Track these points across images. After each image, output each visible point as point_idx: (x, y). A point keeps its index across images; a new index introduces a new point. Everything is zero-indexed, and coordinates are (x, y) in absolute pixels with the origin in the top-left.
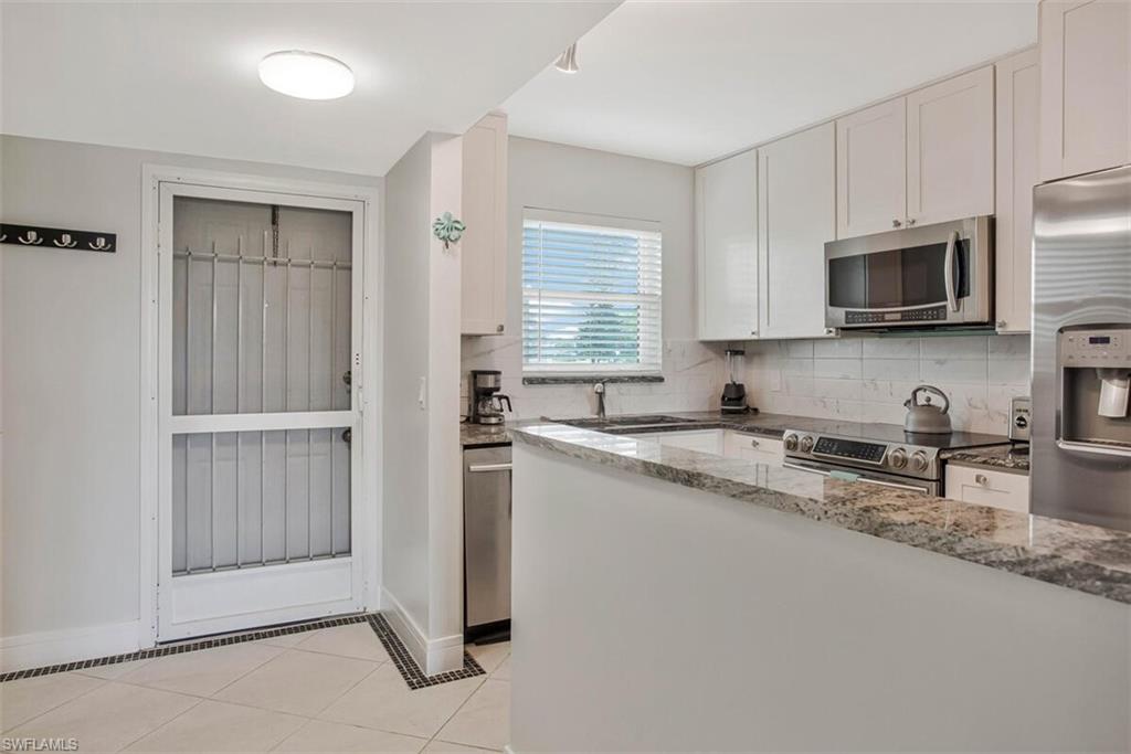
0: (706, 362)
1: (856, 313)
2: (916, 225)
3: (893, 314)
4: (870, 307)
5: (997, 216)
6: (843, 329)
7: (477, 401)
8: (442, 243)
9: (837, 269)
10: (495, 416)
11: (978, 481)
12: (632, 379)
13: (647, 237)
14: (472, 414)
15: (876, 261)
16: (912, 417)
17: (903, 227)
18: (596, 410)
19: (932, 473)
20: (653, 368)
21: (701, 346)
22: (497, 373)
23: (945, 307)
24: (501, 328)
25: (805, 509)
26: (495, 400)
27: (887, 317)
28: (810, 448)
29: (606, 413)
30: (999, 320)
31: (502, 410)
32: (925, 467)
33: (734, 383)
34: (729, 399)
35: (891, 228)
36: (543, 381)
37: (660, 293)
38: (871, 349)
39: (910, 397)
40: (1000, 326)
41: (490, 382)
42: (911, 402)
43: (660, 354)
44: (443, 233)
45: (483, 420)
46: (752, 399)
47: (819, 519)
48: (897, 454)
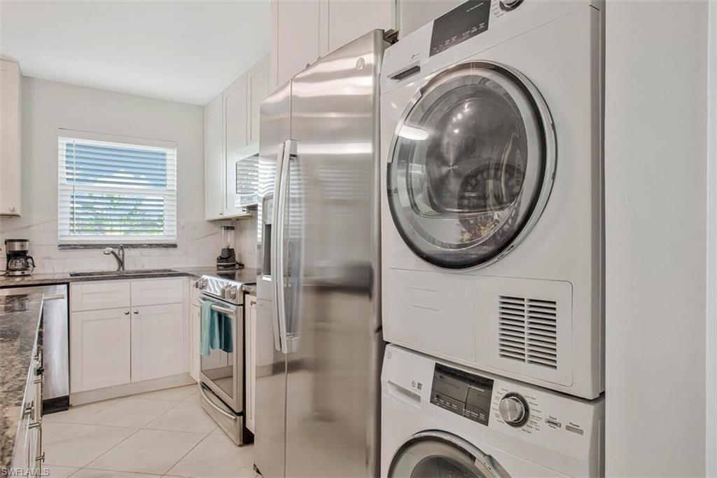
0: (213, 234)
10: (20, 270)
19: (238, 300)
20: (170, 238)
21: (211, 225)
31: (28, 267)
33: (228, 248)
36: (74, 247)
41: (19, 247)
43: (176, 229)
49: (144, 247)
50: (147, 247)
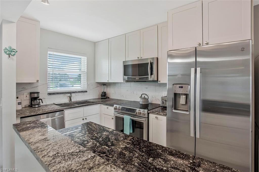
0: (97, 87)
1: (130, 77)
2: (142, 58)
3: (137, 78)
4: (132, 76)
5: (158, 57)
6: (127, 81)
7: (32, 101)
8: (8, 56)
9: (126, 67)
10: (37, 105)
11: (156, 118)
12: (79, 92)
13: (83, 58)
14: (30, 104)
15: (134, 66)
16: (141, 100)
17: (139, 59)
18: (69, 100)
19: (146, 116)
20: (85, 89)
21: (96, 83)
22: (38, 93)
23: (148, 77)
24: (38, 81)
26: (38, 100)
27: (136, 79)
28: (120, 110)
29: (72, 101)
30: (159, 80)
31: (40, 103)
32: (145, 115)
33: (104, 92)
34: (103, 96)
35: (137, 59)
36: (54, 94)
37: (86, 71)
38: (133, 85)
39: (141, 96)
40: (159, 82)
41: (36, 95)
42: (141, 97)
43: (86, 85)
44: (8, 52)
45: (33, 106)
46: (108, 95)
48: (139, 112)
49: (77, 93)
50: (78, 92)
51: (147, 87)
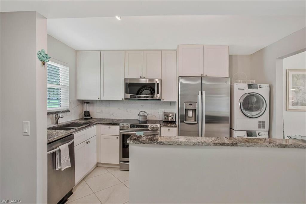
0: (78, 105)
1: (133, 96)
3: (142, 96)
4: (136, 94)
5: (162, 79)
6: (128, 99)
11: (168, 130)
13: (64, 68)
19: (159, 129)
20: (66, 108)
21: (77, 101)
23: (154, 96)
25: (268, 146)
28: (129, 127)
33: (87, 111)
37: (68, 85)
42: (139, 115)
47: (271, 147)
51: (142, 105)
